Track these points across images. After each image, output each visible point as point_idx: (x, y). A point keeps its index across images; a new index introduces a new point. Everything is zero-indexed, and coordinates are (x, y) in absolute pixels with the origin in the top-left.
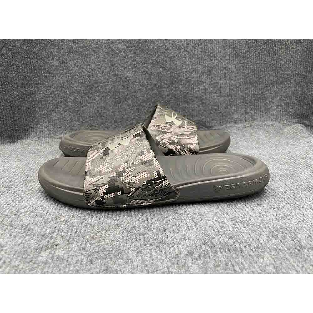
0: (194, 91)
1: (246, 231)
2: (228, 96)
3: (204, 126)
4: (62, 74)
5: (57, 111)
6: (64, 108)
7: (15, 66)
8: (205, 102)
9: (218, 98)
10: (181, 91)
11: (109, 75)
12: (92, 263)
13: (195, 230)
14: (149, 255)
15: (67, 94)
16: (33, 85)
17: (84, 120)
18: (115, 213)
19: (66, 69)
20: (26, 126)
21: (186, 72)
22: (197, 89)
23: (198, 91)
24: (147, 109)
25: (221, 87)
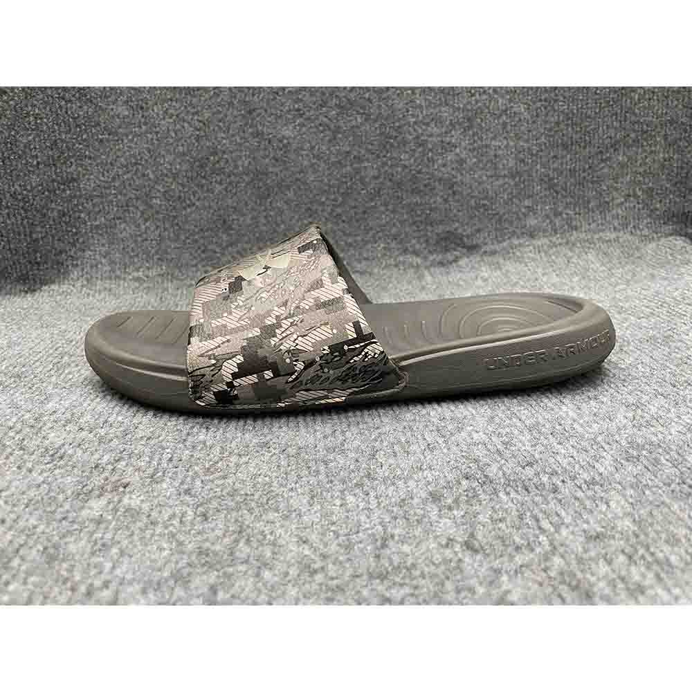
0: (433, 166)
1: (563, 451)
2: (513, 177)
3: (458, 245)
4: (136, 135)
5: (128, 219)
6: (142, 213)
7: (32, 118)
8: (460, 189)
9: (491, 180)
10: (405, 167)
11: (242, 134)
12: (206, 519)
13: (445, 451)
14: (338, 502)
15: (150, 179)
16: (73, 160)
17: (188, 238)
18: (259, 422)
19: (145, 124)
20: (61, 252)
21: (415, 123)
22: (440, 161)
23: (444, 165)
24: (329, 209)
25: (496, 156)
